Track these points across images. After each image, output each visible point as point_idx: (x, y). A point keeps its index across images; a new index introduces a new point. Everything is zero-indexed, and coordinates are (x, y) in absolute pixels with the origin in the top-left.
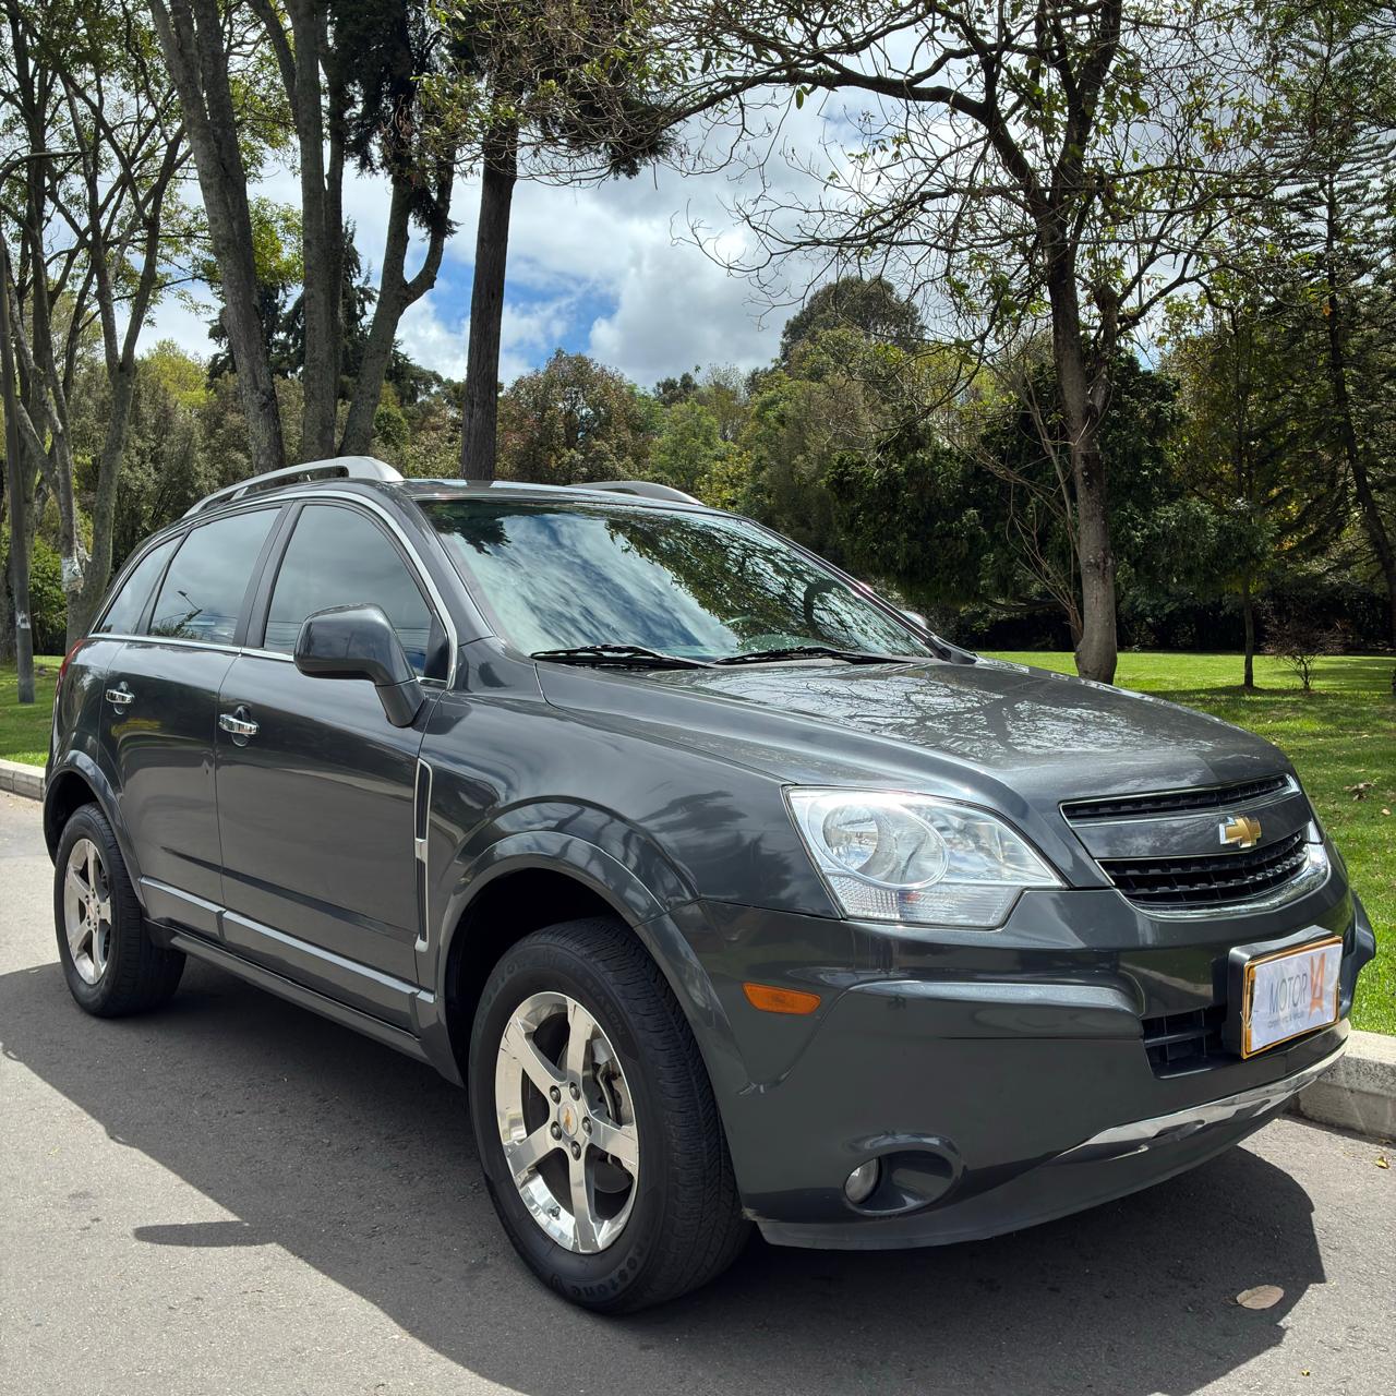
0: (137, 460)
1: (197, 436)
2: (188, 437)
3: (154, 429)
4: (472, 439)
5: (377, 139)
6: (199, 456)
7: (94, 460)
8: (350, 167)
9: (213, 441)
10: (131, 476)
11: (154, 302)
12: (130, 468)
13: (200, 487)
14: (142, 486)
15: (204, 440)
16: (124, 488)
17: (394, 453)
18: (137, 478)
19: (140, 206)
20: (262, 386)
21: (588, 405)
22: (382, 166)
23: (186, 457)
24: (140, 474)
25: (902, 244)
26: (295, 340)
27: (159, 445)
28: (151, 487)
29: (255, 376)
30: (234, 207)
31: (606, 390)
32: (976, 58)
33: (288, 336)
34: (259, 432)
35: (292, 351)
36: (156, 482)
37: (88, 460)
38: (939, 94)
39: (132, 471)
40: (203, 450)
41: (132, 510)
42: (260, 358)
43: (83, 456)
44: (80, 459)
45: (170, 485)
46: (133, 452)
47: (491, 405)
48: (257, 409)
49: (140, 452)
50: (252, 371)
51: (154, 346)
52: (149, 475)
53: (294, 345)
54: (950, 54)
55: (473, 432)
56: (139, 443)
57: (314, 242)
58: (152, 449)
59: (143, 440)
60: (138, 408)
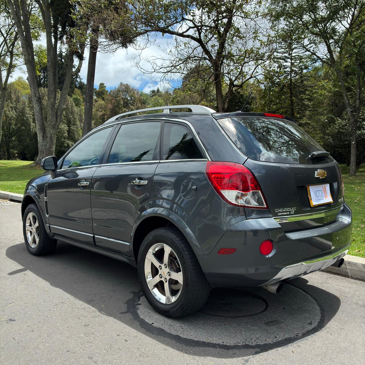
0: (10, 109)
1: (27, 104)
2: (24, 103)
3: (15, 101)
5: (65, 37)
6: (27, 108)
8: (59, 42)
9: (31, 105)
10: (9, 113)
11: (13, 71)
12: (9, 111)
13: (28, 117)
14: (12, 116)
15: (28, 104)
16: (7, 116)
17: (79, 109)
18: (10, 114)
19: (8, 48)
20: (37, 96)
21: (129, 97)
22: (66, 43)
23: (24, 109)
24: (11, 113)
25: (174, 73)
27: (16, 106)
28: (14, 116)
29: (35, 94)
30: (30, 52)
31: (134, 93)
32: (196, 29)
34: (36, 107)
36: (15, 115)
38: (188, 36)
40: (28, 107)
41: (9, 123)
42: (36, 89)
45: (19, 116)
46: (10, 107)
47: (91, 102)
48: (36, 101)
49: (11, 107)
50: (34, 92)
51: (17, 78)
52: (14, 113)
54: (190, 28)
56: (11, 105)
57: (50, 61)
58: (15, 107)
59: (12, 104)
60: (11, 96)
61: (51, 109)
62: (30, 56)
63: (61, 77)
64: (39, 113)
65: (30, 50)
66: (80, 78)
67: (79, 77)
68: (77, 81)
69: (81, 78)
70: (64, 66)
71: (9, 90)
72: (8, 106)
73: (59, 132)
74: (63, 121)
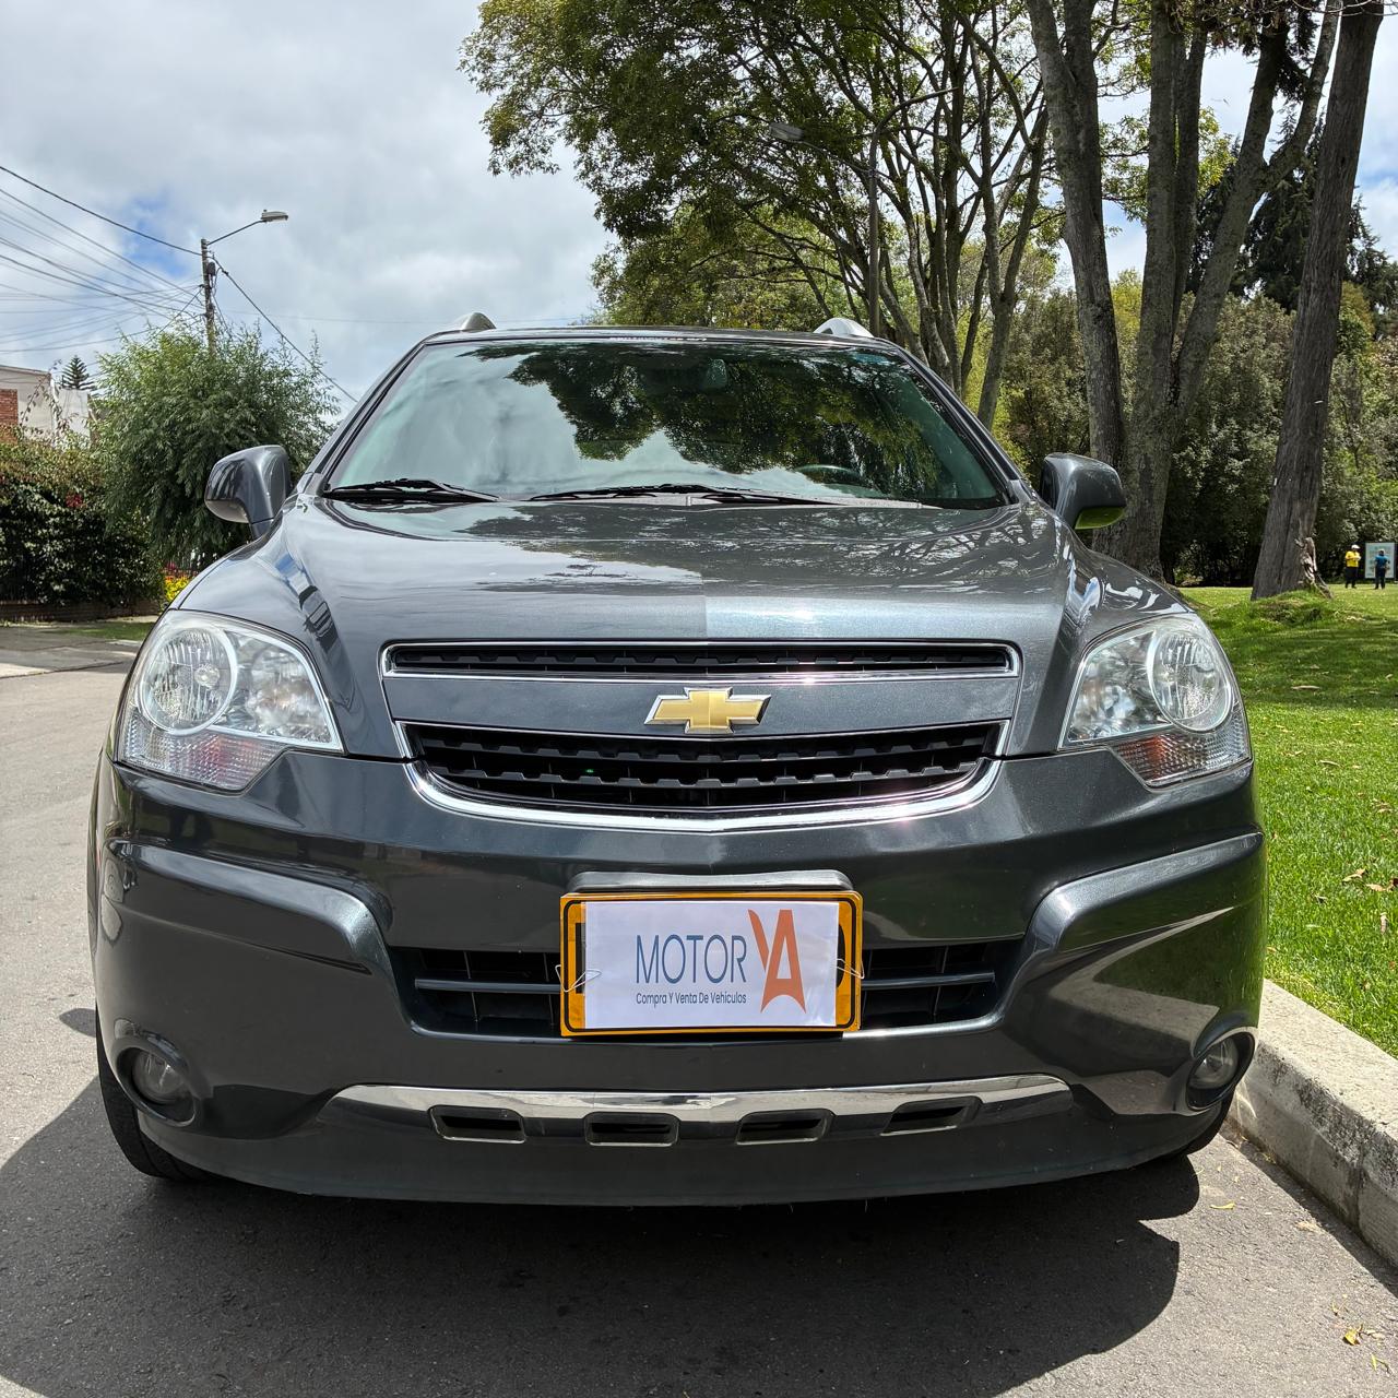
4: (1305, 332)
7: (1026, 393)
10: (1060, 406)
12: (1059, 399)
14: (1070, 416)
18: (1064, 409)
20: (1098, 299)
24: (1068, 404)
26: (1254, 251)
29: (1091, 289)
33: (1247, 248)
34: (1093, 347)
35: (1251, 264)
37: (1021, 394)
39: (1062, 402)
42: (1098, 269)
43: (1016, 389)
44: (1014, 393)
48: (1091, 322)
49: (1069, 383)
50: (1089, 283)
53: (1253, 257)
55: (1307, 323)
56: (1069, 373)
59: (1073, 370)
60: (1070, 339)
61: (1153, 348)
62: (1081, 137)
63: (1285, 242)
64: (1101, 372)
65: (1082, 109)
66: (1365, 235)
67: (1364, 232)
68: (1353, 251)
69: (1372, 234)
70: (1300, 198)
71: (1066, 319)
72: (1059, 378)
73: (1251, 466)
74: (1268, 419)
